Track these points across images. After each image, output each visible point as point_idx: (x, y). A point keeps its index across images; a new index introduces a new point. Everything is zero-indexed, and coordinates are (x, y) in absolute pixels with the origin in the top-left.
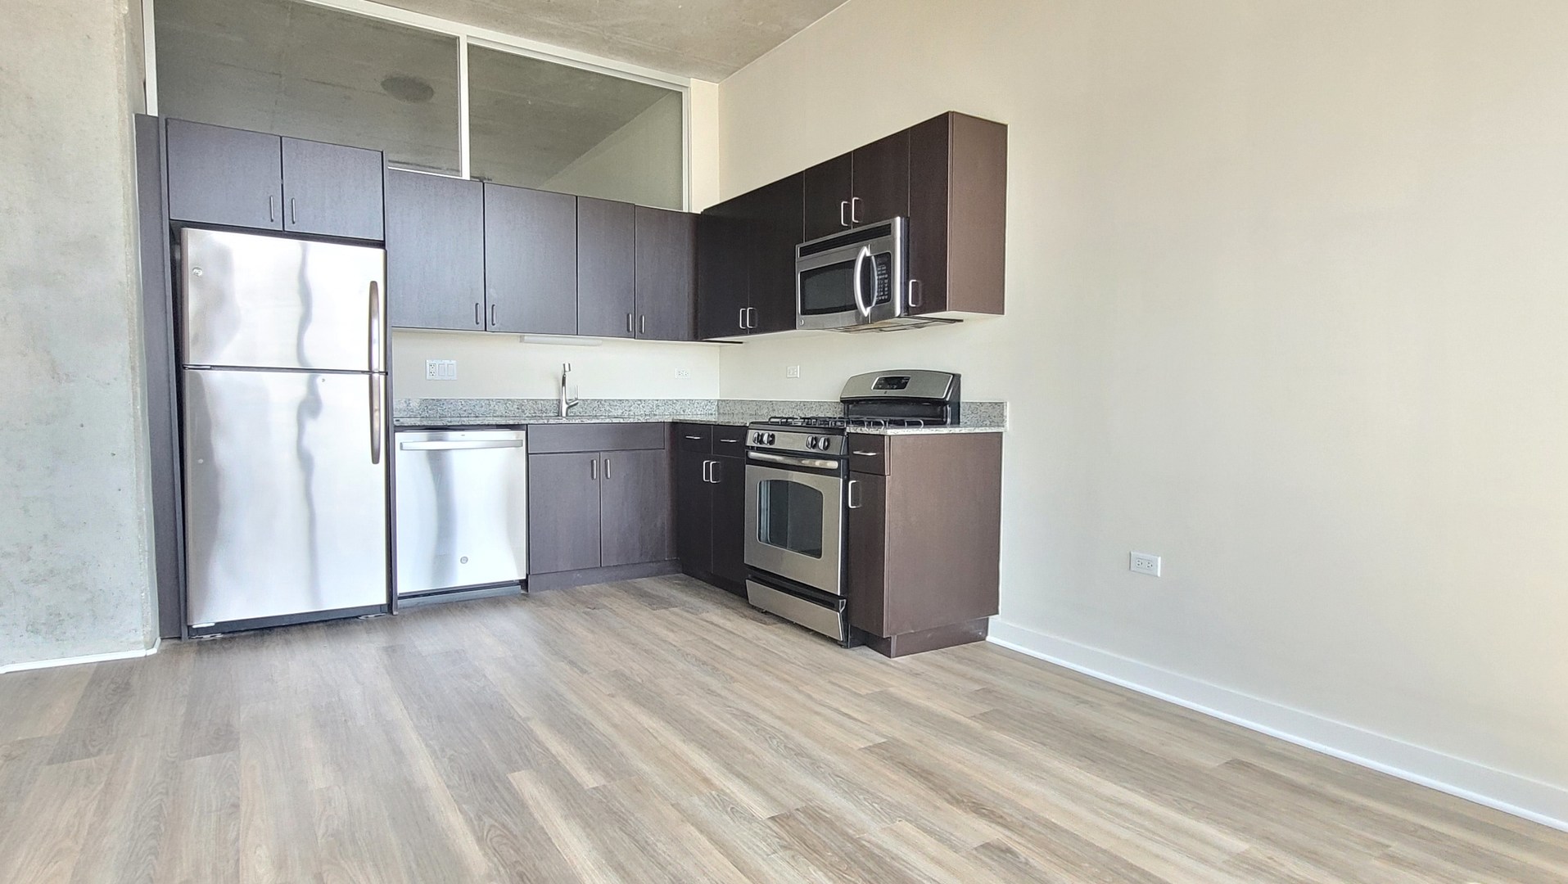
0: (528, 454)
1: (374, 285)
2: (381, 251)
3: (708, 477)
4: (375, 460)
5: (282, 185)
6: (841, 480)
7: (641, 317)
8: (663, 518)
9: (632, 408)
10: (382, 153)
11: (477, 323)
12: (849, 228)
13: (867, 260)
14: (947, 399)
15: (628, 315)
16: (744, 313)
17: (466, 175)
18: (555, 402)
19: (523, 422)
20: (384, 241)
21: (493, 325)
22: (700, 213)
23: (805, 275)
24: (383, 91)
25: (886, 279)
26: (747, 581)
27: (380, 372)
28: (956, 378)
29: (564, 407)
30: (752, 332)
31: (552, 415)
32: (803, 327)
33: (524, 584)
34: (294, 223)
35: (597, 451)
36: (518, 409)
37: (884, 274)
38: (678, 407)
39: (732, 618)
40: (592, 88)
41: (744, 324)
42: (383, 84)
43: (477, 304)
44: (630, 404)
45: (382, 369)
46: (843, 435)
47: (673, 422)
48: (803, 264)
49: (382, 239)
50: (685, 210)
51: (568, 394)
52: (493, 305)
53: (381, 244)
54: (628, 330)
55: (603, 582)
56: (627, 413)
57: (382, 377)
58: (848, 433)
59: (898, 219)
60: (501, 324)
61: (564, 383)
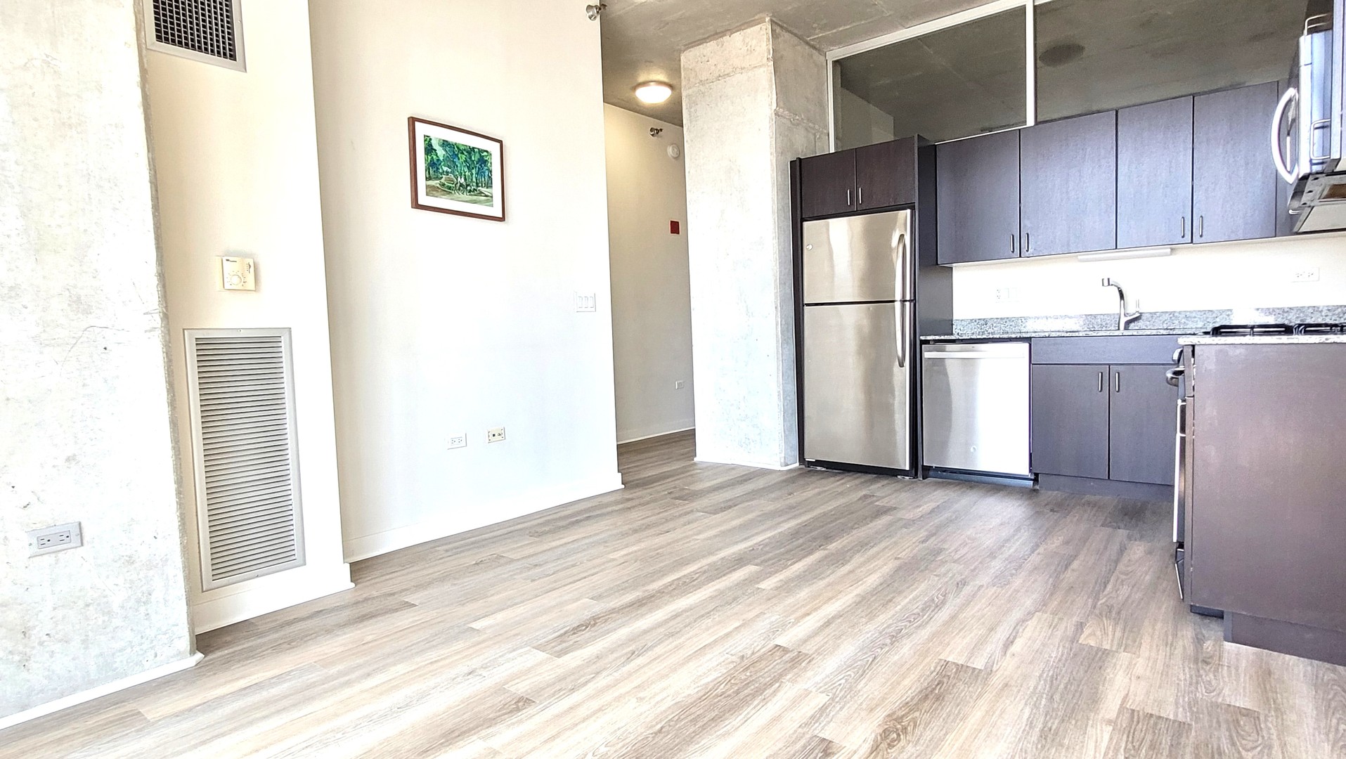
0: (1030, 364)
1: (902, 237)
4: (902, 364)
11: (1013, 252)
21: (1027, 251)
27: (906, 301)
29: (1123, 321)
33: (1036, 481)
34: (862, 204)
35: (1107, 364)
43: (1013, 236)
45: (908, 298)
52: (1027, 234)
54: (1183, 235)
60: (1034, 249)
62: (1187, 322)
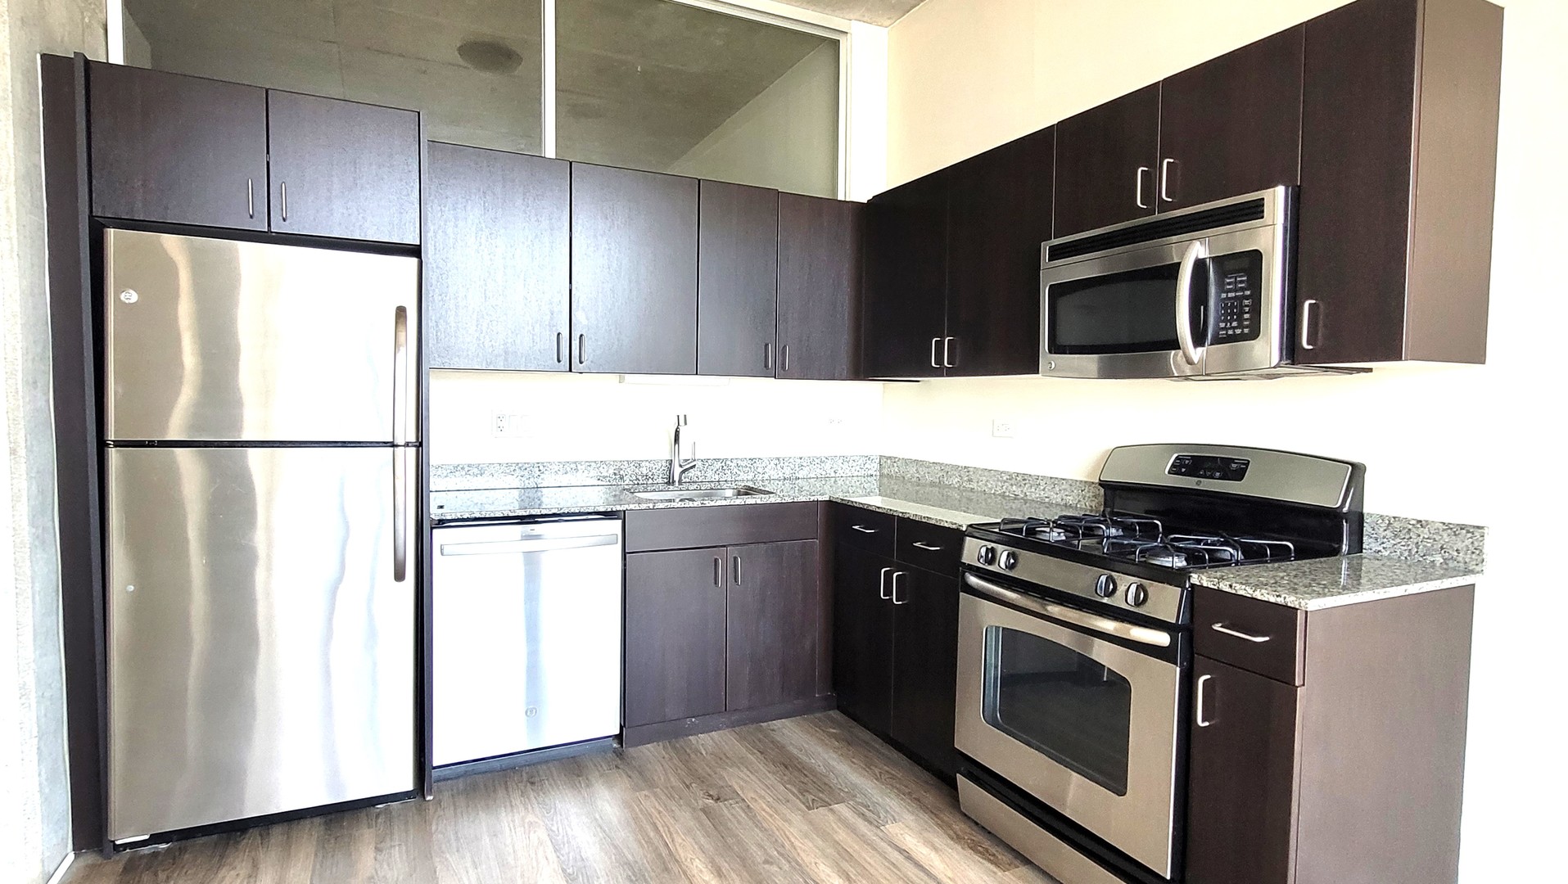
0: (624, 554)
1: (401, 312)
2: (414, 261)
3: (888, 592)
4: (399, 576)
5: (268, 163)
6: (1178, 669)
7: (785, 347)
8: (814, 636)
9: (766, 470)
10: (419, 113)
11: (559, 361)
12: (1151, 212)
13: (1200, 265)
14: (1345, 510)
15: (767, 345)
16: (940, 345)
17: (550, 151)
18: (664, 464)
19: (618, 508)
20: (420, 246)
21: (581, 362)
22: (866, 202)
23: (1057, 291)
24: (461, 62)
25: (1247, 298)
26: (958, 775)
27: (407, 445)
28: (1357, 471)
29: (677, 471)
30: (951, 373)
31: (660, 481)
32: (1053, 372)
33: (619, 737)
34: (284, 220)
35: (724, 546)
36: (615, 474)
37: (1242, 289)
38: (827, 466)
39: (937, 841)
40: (719, 43)
41: (939, 360)
42: (461, 50)
43: (559, 334)
44: (764, 465)
45: (412, 438)
46: (1183, 587)
47: (830, 501)
48: (1055, 272)
49: (418, 243)
50: (841, 197)
51: (685, 452)
52: (581, 336)
53: (415, 251)
54: (766, 366)
55: (727, 727)
56: (761, 476)
57: (412, 451)
58: (1193, 586)
59: (1280, 190)
60: (592, 362)
61: (677, 440)
62: (738, 472)
